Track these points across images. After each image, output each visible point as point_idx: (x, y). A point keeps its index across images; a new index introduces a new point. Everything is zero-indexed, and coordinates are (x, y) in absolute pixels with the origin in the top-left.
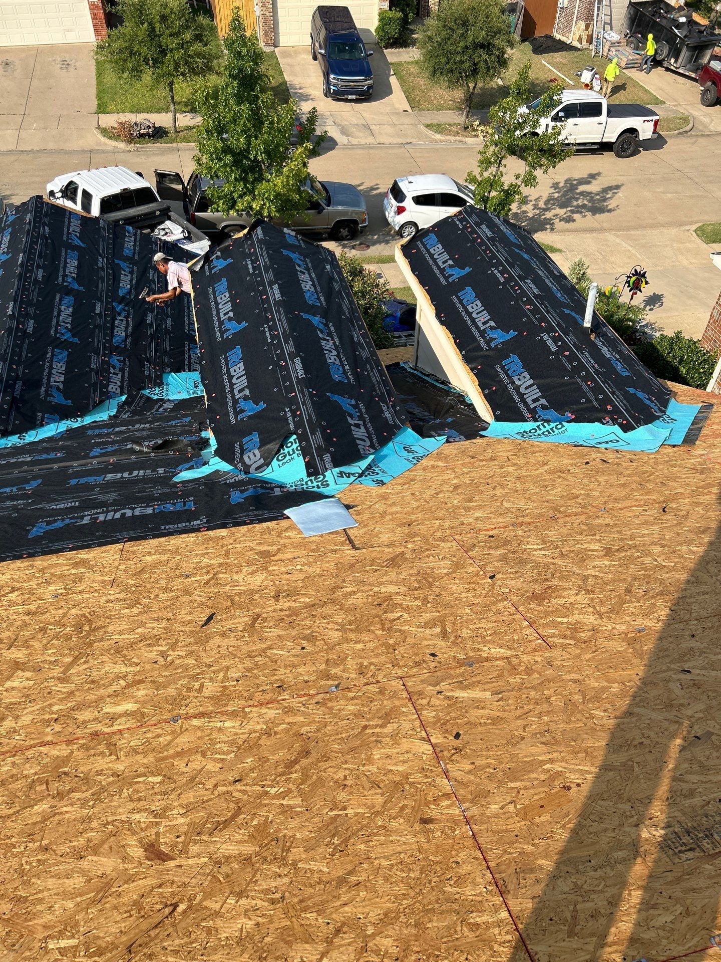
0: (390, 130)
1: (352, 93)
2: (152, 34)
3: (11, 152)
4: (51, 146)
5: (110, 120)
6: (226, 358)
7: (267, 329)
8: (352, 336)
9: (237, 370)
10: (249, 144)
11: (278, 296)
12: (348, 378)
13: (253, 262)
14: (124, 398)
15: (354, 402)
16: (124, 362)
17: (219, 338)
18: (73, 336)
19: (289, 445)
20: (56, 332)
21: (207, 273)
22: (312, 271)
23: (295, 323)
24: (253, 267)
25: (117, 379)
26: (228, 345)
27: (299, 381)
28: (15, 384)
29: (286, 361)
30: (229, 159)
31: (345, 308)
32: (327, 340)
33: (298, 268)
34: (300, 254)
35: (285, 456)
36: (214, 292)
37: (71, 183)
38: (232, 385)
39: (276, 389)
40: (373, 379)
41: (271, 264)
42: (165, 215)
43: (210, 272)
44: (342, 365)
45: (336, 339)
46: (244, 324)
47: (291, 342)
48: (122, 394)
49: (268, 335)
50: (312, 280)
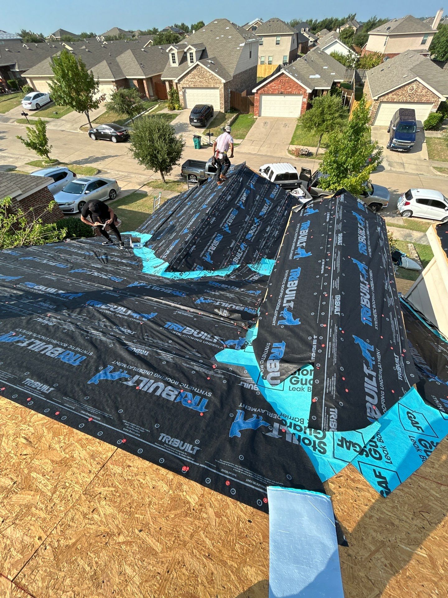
0: (414, 167)
1: (400, 148)
2: (322, 113)
3: (255, 154)
4: (269, 154)
5: (293, 147)
6: (289, 272)
7: (323, 263)
8: (384, 284)
9: (292, 284)
10: (346, 160)
11: (340, 242)
12: (373, 322)
13: (331, 215)
14: (238, 266)
15: (373, 350)
16: (246, 248)
17: (290, 258)
18: (229, 230)
19: (305, 372)
20: (223, 226)
21: (301, 215)
22: (367, 229)
23: (346, 265)
24: (330, 218)
25: (239, 255)
26: (294, 264)
27: (333, 316)
28: (192, 246)
29: (328, 293)
30: (335, 165)
31: (384, 261)
32: (365, 284)
33: (359, 225)
34: (363, 217)
35: (298, 382)
36: (300, 227)
37: (268, 167)
38: (285, 294)
39: (313, 314)
40: (393, 326)
41: (343, 220)
42: (299, 186)
43: (303, 215)
44: (371, 307)
45: (372, 284)
46: (310, 254)
47: (338, 280)
48: (238, 264)
49: (323, 267)
50: (366, 236)
